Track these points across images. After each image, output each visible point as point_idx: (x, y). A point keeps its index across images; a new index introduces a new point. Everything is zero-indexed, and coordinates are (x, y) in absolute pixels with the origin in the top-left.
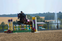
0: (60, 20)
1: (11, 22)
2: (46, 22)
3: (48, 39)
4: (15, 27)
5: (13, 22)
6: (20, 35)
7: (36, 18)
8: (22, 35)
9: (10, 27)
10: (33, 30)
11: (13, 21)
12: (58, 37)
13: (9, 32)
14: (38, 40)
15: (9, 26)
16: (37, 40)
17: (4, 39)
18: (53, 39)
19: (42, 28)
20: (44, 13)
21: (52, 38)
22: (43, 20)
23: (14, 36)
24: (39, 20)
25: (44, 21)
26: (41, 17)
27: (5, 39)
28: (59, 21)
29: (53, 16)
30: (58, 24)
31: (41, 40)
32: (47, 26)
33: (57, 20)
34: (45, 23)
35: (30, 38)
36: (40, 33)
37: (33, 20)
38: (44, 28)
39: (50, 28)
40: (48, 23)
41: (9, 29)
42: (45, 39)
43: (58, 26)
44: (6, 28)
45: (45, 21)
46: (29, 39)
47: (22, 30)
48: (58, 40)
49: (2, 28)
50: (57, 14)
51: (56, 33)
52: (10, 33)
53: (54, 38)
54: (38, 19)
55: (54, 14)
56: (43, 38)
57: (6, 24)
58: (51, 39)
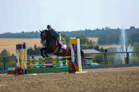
0: (132, 45)
1: (23, 50)
2: (102, 50)
3: (106, 87)
4: (33, 62)
5: (27, 49)
6: (43, 80)
7: (78, 40)
8: (49, 79)
9: (20, 61)
10: (73, 68)
11: (28, 47)
12: (127, 84)
13: (19, 71)
14: (84, 91)
15: (18, 58)
16: (82, 89)
17: (7, 87)
18: (116, 87)
19: (92, 64)
20: (97, 30)
21: (115, 85)
22: (95, 45)
23: (29, 82)
24: (86, 45)
25: (97, 48)
26: (90, 39)
27: (10, 89)
28: (129, 47)
29: (117, 36)
30: (128, 54)
31: (90, 89)
32: (104, 59)
33: (126, 45)
34: (98, 52)
35: (65, 85)
36: (88, 74)
37: (73, 45)
38: (96, 64)
39: (110, 63)
40: (106, 51)
41: (18, 65)
42: (100, 87)
43: (127, 59)
44: (12, 62)
45: (100, 47)
46: (63, 87)
47: (47, 67)
48: (128, 91)
49: (2, 64)
50: (127, 30)
51: (123, 73)
52: (20, 74)
53: (119, 85)
54: (84, 43)
55: (119, 31)
56: (94, 86)
57: (11, 54)
58: (112, 87)
